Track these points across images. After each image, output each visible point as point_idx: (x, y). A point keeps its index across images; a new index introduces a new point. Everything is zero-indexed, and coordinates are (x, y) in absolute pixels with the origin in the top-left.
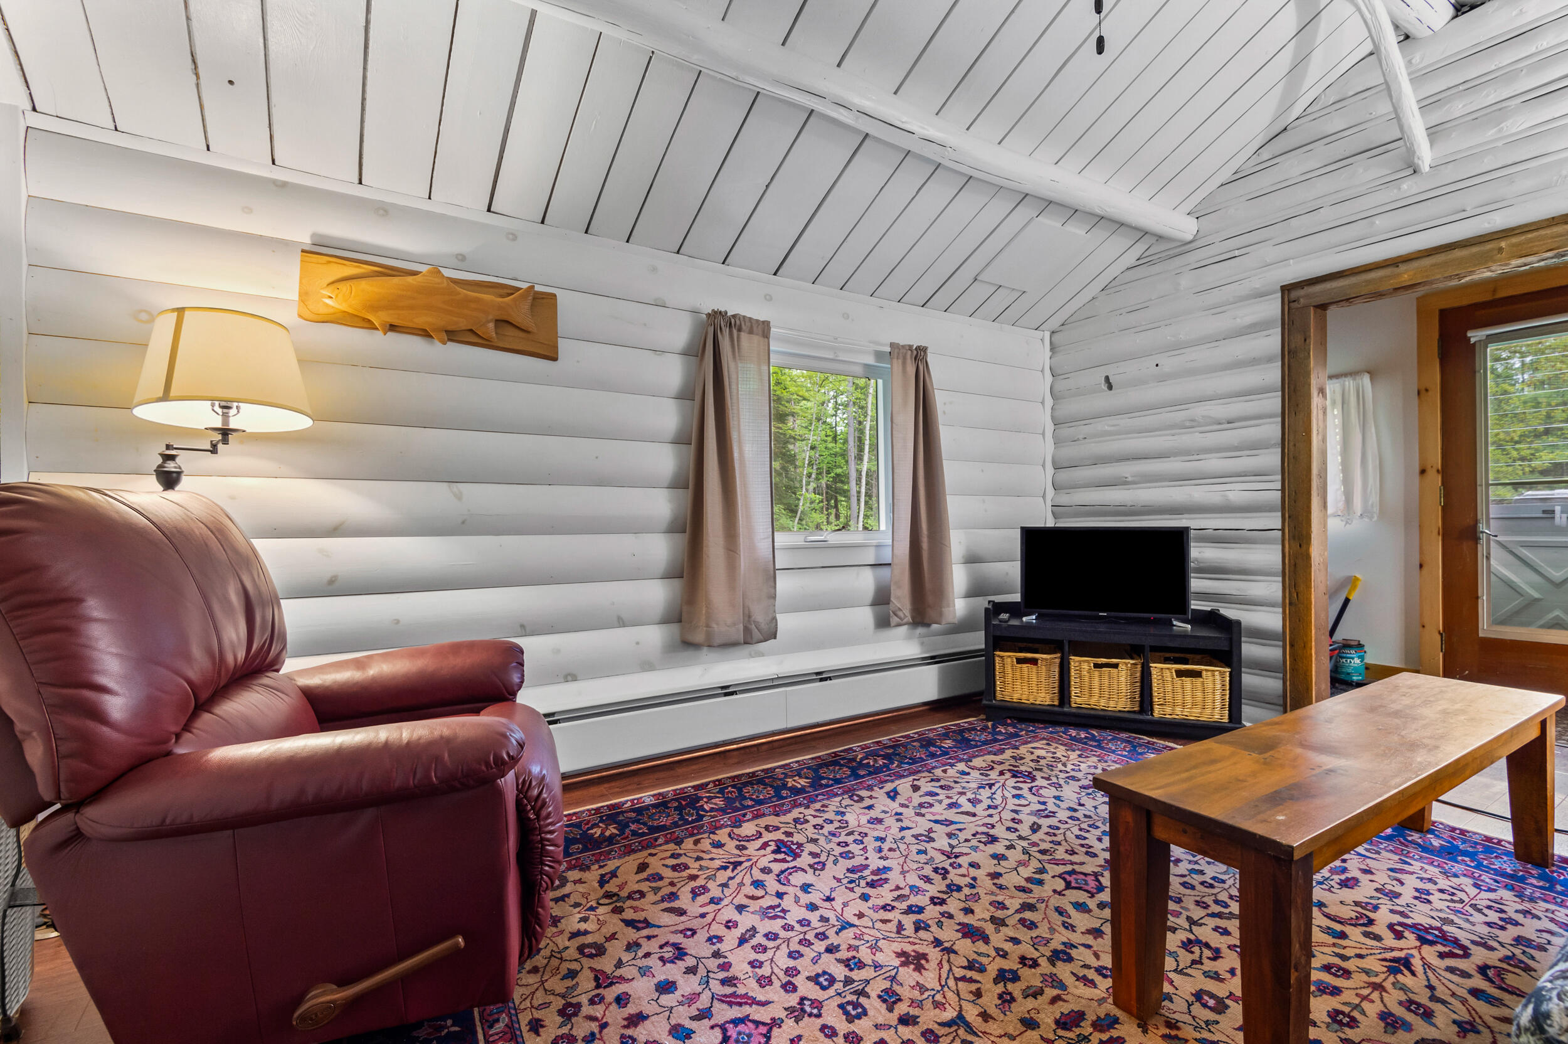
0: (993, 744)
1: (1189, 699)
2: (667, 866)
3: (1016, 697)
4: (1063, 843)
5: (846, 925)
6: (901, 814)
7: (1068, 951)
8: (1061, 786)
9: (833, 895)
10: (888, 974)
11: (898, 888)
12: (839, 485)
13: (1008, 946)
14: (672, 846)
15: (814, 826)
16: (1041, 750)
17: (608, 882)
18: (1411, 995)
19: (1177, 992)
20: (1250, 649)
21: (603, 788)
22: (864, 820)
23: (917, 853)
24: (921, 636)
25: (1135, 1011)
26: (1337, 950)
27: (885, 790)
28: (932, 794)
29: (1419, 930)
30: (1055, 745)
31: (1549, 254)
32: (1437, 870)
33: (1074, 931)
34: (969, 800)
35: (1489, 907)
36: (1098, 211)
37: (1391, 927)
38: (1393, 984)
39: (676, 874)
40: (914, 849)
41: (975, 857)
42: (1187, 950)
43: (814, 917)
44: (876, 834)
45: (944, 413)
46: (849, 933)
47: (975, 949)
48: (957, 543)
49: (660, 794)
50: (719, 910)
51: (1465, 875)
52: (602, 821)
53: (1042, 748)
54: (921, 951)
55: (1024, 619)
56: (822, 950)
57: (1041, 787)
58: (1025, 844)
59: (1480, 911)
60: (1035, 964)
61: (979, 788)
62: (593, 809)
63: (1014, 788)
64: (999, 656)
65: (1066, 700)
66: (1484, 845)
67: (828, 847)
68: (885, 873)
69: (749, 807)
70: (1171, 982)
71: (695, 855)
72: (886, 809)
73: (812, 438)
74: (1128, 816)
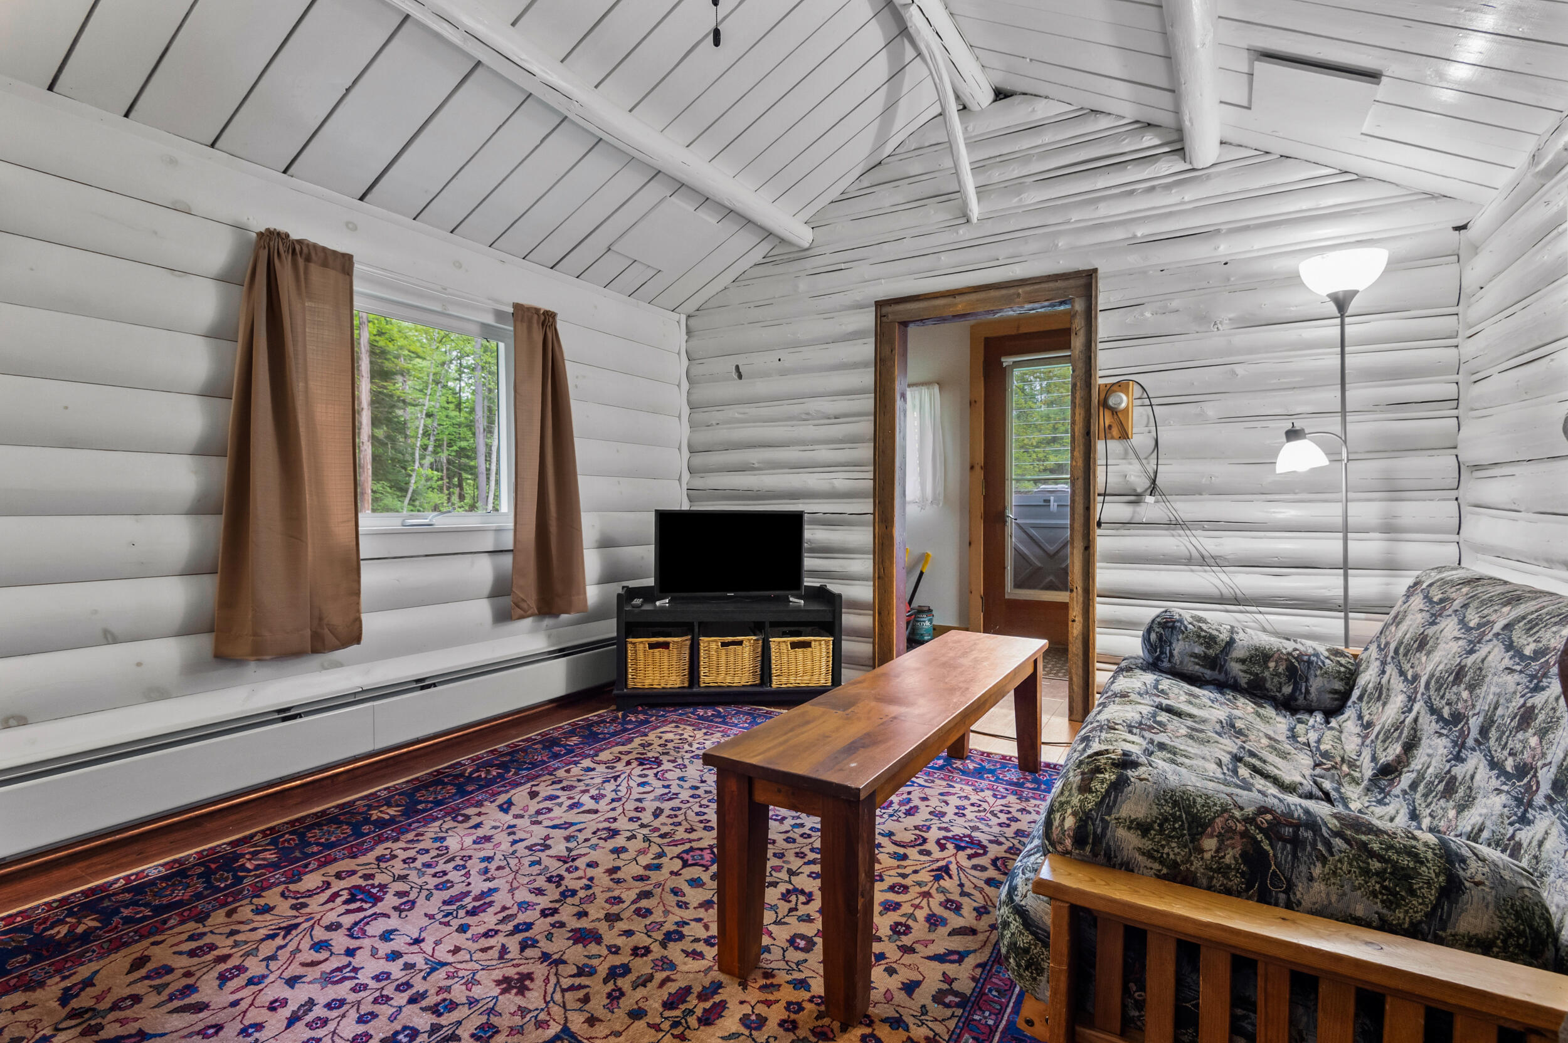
0: (623, 733)
1: (800, 668)
2: (180, 953)
3: (647, 683)
4: (684, 823)
5: (436, 966)
6: (514, 826)
7: (680, 929)
8: (685, 767)
9: (423, 935)
10: (485, 1008)
11: (504, 908)
12: (464, 460)
13: (620, 941)
14: (191, 925)
15: (404, 861)
16: (669, 733)
17: (77, 995)
18: (948, 895)
19: (775, 942)
20: (849, 619)
21: (75, 869)
22: (468, 841)
23: (530, 866)
24: (548, 628)
25: (737, 971)
26: (900, 871)
27: (498, 803)
28: (551, 798)
29: (956, 839)
30: (682, 726)
31: (1046, 303)
32: (970, 788)
33: (687, 908)
34: (592, 797)
35: (1001, 811)
36: (727, 203)
37: (938, 842)
38: (937, 889)
39: (196, 960)
40: (526, 862)
41: (594, 856)
42: (786, 901)
43: (395, 969)
44: (482, 854)
45: (576, 386)
46: (441, 973)
47: (586, 954)
48: (590, 526)
49: (175, 861)
50: (260, 991)
51: (988, 789)
52: (71, 913)
53: (671, 732)
54: (526, 971)
55: (658, 603)
56: (404, 1001)
57: (667, 771)
58: (645, 831)
59: (995, 815)
60: (647, 950)
61: (604, 782)
62: (55, 901)
63: (640, 776)
64: (631, 643)
65: (695, 681)
66: (1001, 763)
67: (420, 882)
68: (491, 895)
69: (314, 854)
70: (770, 934)
71: (227, 930)
72: (498, 824)
73: (428, 404)
74: (733, 785)
